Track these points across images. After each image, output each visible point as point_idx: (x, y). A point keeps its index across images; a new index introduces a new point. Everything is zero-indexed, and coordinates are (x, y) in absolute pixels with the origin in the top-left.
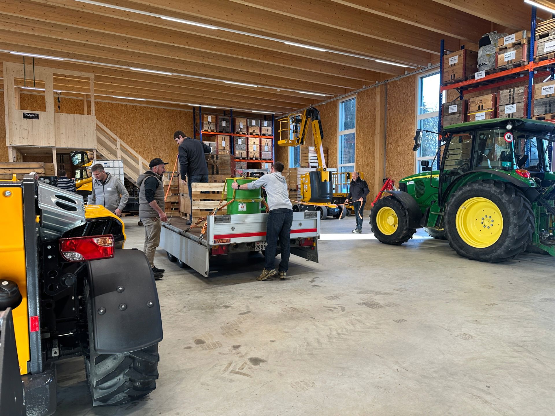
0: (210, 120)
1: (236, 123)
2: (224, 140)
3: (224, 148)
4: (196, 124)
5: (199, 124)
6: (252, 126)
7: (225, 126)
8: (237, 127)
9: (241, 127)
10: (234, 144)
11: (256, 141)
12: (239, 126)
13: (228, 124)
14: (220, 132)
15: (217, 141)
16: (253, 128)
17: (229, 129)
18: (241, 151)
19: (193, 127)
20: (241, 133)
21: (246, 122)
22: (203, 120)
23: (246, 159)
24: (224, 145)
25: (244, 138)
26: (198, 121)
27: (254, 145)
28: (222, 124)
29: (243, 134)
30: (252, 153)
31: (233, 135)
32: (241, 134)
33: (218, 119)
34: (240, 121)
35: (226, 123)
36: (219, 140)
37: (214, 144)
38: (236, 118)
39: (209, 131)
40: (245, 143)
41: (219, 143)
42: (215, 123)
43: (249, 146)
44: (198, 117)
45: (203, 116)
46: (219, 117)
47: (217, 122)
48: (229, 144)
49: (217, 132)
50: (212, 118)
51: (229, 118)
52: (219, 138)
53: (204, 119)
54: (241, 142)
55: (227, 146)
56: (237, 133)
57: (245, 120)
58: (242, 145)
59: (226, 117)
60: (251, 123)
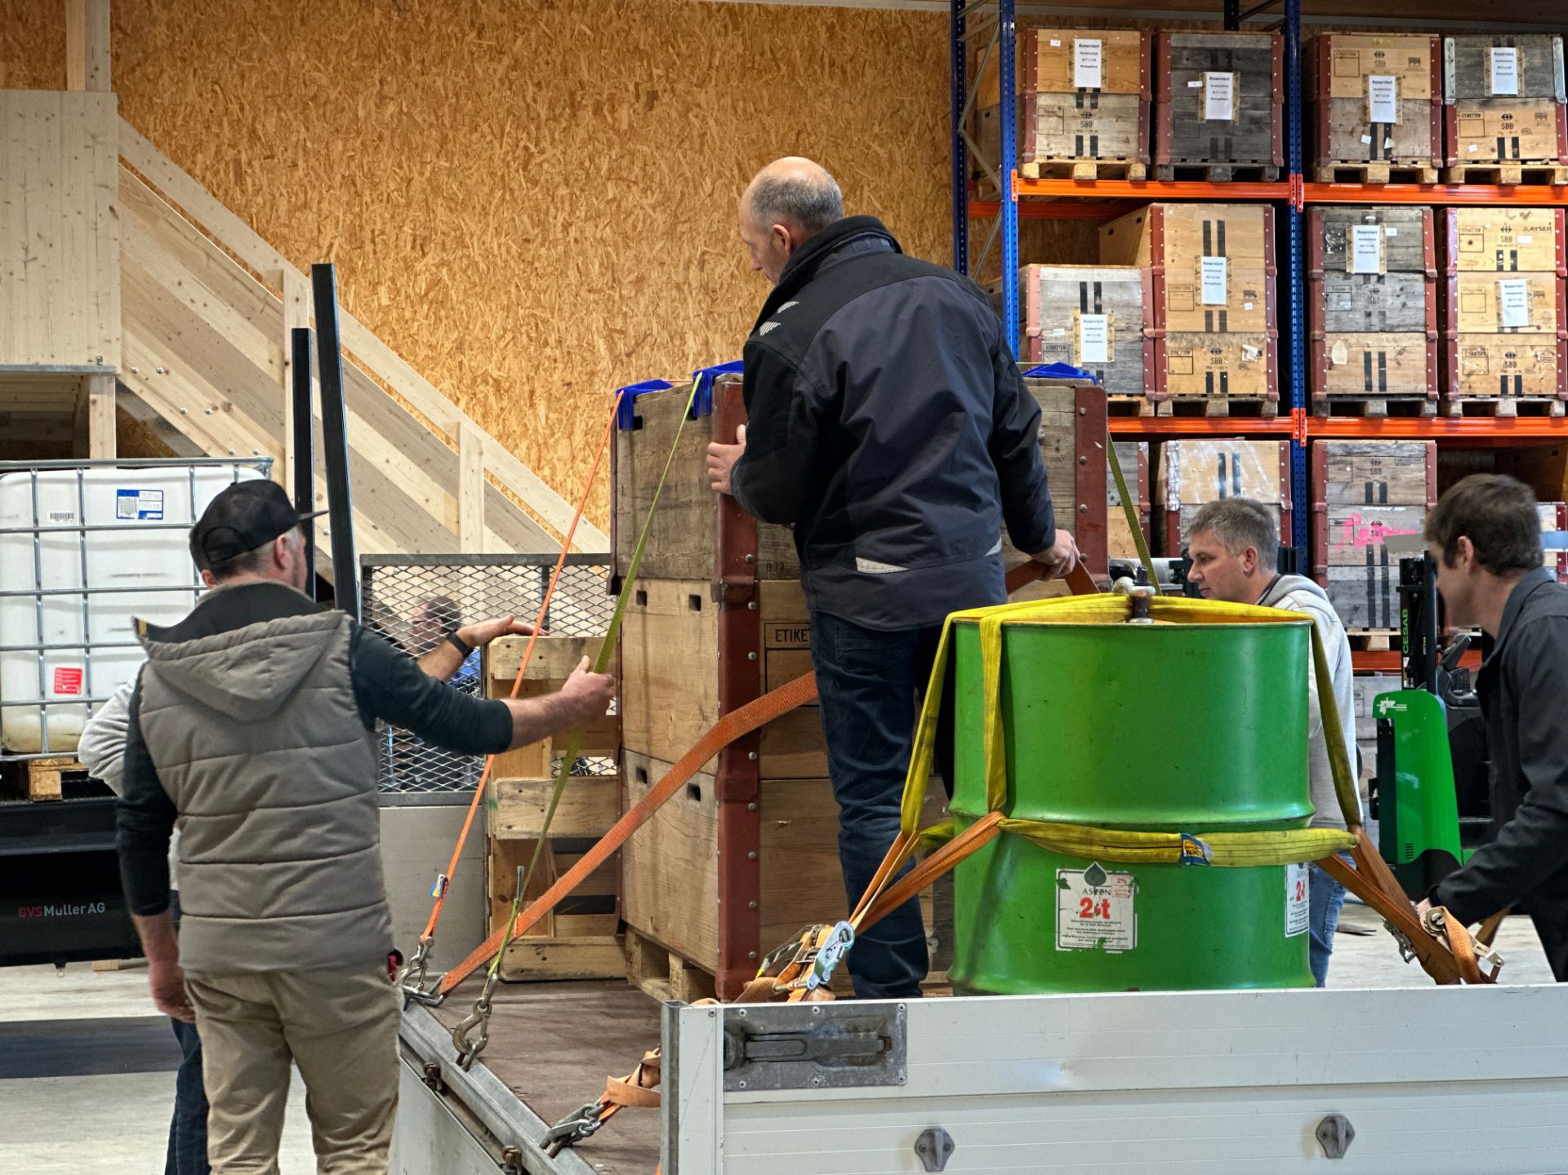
0: (1088, 69)
1: (1337, 88)
2: (1214, 241)
3: (1216, 322)
4: (976, 115)
5: (995, 113)
6: (1488, 102)
7: (1228, 115)
8: (1339, 117)
9: (1384, 112)
10: (1307, 280)
11: (1524, 239)
12: (1365, 109)
13: (1260, 95)
14: (1183, 174)
15: (1157, 254)
16: (1493, 115)
17: (1267, 147)
18: (1376, 343)
19: (947, 150)
20: (1379, 171)
21: (1426, 65)
22: (1030, 77)
23: (1431, 408)
24: (1214, 294)
25: (1410, 220)
26: (988, 93)
27: (1506, 280)
28: (1201, 104)
29: (1397, 176)
30: (1484, 353)
31: (1300, 194)
32: (1379, 185)
33: (1166, 58)
34: (1369, 61)
35: (1243, 86)
36: (1168, 249)
37: (1122, 285)
38: (1335, 38)
39: (1085, 169)
40: (1416, 263)
41: (1168, 279)
42: (1134, 102)
43: (1460, 286)
44: (988, 58)
45: (1030, 45)
46: (1175, 40)
47: (1155, 88)
48: (1261, 278)
49: (1150, 175)
50: (1111, 54)
51: (1264, 42)
52: (1168, 232)
53: (1041, 70)
54: (1379, 251)
55: (1249, 294)
56: (1344, 176)
57: (1421, 47)
58: (1391, 286)
59: (1238, 41)
60: (1476, 70)
